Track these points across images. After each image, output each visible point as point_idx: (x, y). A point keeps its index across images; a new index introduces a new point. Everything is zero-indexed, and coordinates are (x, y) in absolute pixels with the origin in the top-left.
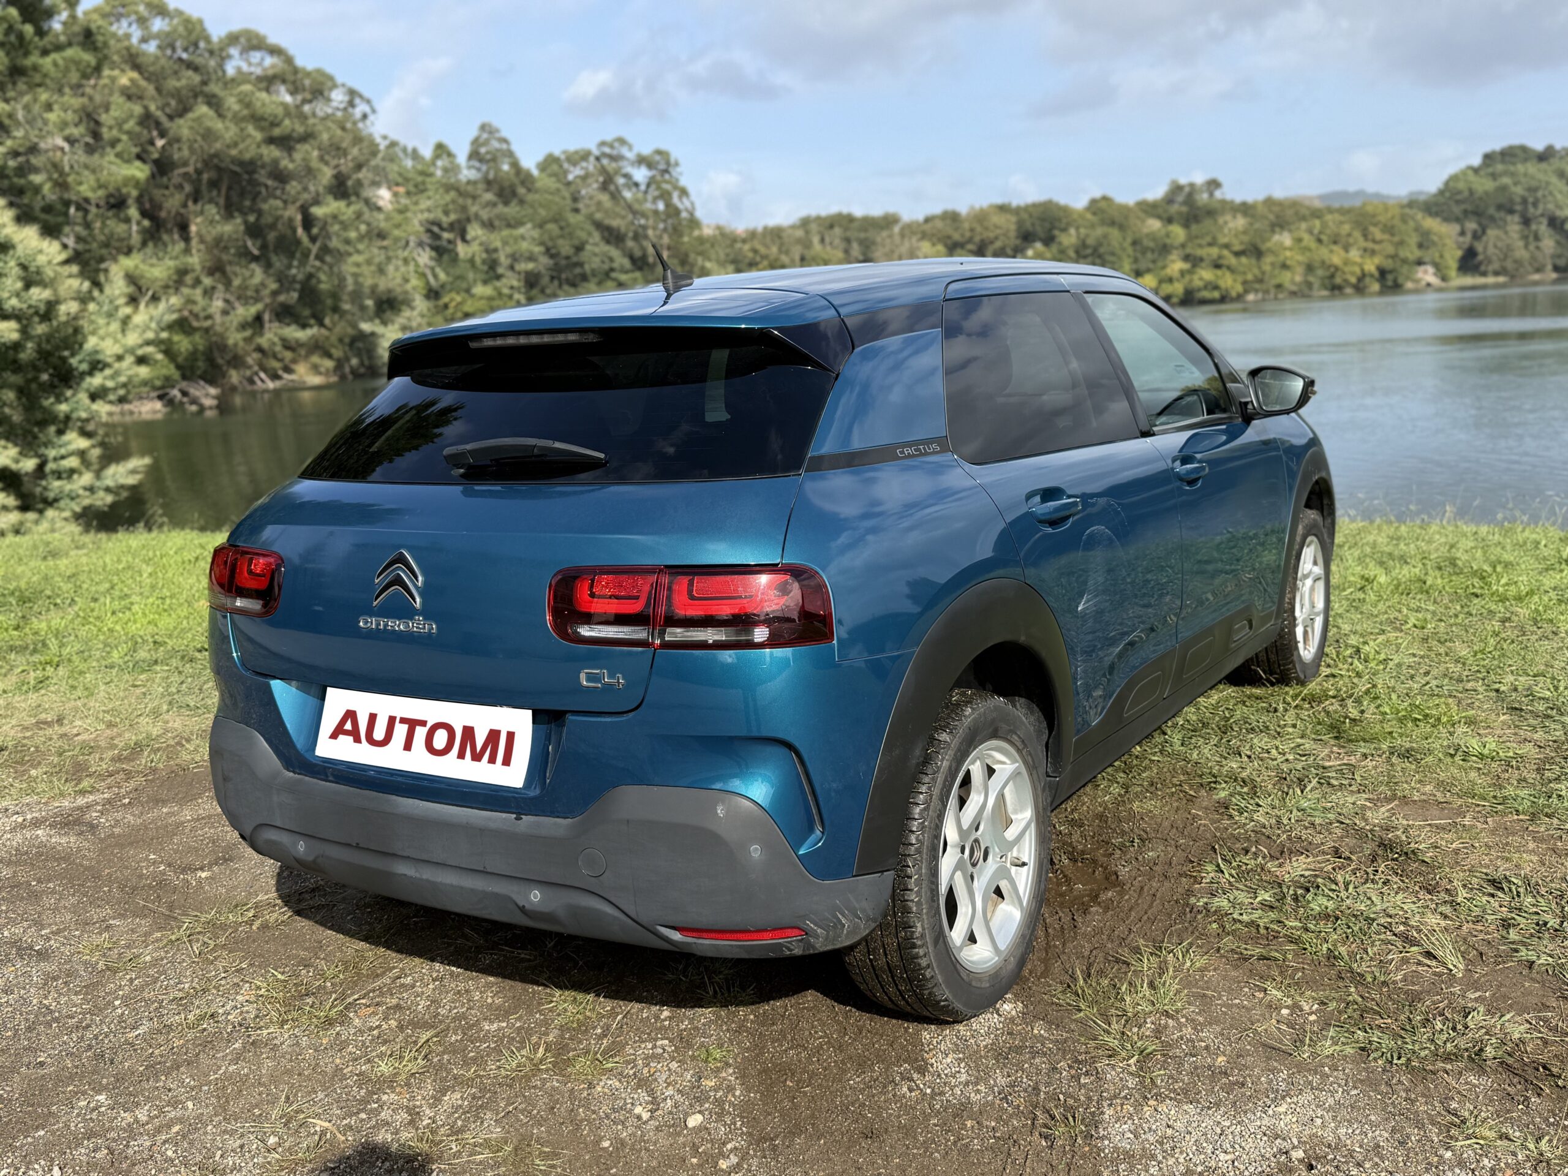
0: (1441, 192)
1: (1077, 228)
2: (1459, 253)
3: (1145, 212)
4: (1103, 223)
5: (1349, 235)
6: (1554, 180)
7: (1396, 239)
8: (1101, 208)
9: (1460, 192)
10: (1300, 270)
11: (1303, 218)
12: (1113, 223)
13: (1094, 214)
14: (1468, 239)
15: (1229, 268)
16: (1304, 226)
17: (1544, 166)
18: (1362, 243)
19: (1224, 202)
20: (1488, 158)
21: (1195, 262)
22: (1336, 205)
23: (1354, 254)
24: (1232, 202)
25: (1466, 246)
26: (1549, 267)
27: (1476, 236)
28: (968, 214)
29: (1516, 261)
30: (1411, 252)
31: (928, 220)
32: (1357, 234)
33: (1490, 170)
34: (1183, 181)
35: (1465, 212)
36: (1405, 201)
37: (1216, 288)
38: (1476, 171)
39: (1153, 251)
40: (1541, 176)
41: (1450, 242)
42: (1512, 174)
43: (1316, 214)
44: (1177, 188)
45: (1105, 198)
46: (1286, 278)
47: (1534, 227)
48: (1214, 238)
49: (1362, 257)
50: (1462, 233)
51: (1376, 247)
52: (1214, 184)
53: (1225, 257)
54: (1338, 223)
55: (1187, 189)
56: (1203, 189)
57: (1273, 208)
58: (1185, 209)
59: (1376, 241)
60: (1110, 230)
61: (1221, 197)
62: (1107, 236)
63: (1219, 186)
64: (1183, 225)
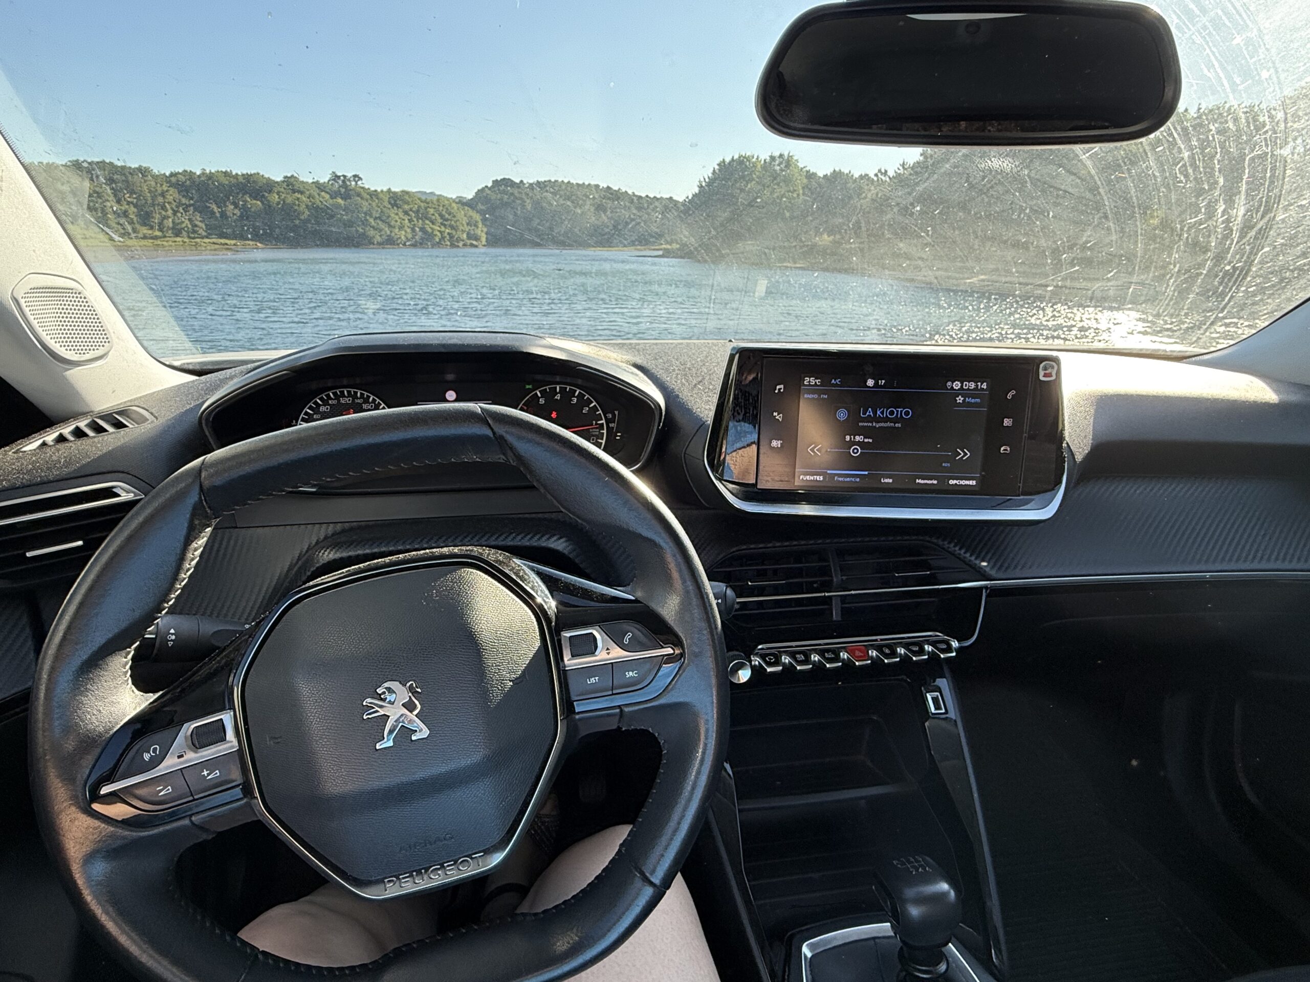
0: (474, 198)
1: (278, 193)
3: (319, 188)
4: (294, 191)
5: (433, 215)
8: (290, 183)
11: (408, 203)
12: (302, 193)
13: (288, 185)
16: (409, 207)
17: (520, 190)
18: (440, 221)
19: (363, 188)
20: (496, 182)
22: (423, 198)
24: (369, 189)
28: (203, 174)
31: (172, 175)
32: (437, 215)
33: (496, 189)
34: (339, 174)
36: (457, 201)
38: (490, 189)
40: (519, 195)
41: (480, 223)
42: (506, 193)
44: (336, 177)
45: (292, 176)
49: (439, 227)
52: (356, 177)
53: (367, 220)
54: (426, 208)
55: (342, 178)
56: (352, 179)
57: (391, 195)
58: (343, 190)
59: (447, 220)
60: (299, 196)
61: (362, 185)
62: (298, 199)
63: (360, 179)
64: (342, 198)
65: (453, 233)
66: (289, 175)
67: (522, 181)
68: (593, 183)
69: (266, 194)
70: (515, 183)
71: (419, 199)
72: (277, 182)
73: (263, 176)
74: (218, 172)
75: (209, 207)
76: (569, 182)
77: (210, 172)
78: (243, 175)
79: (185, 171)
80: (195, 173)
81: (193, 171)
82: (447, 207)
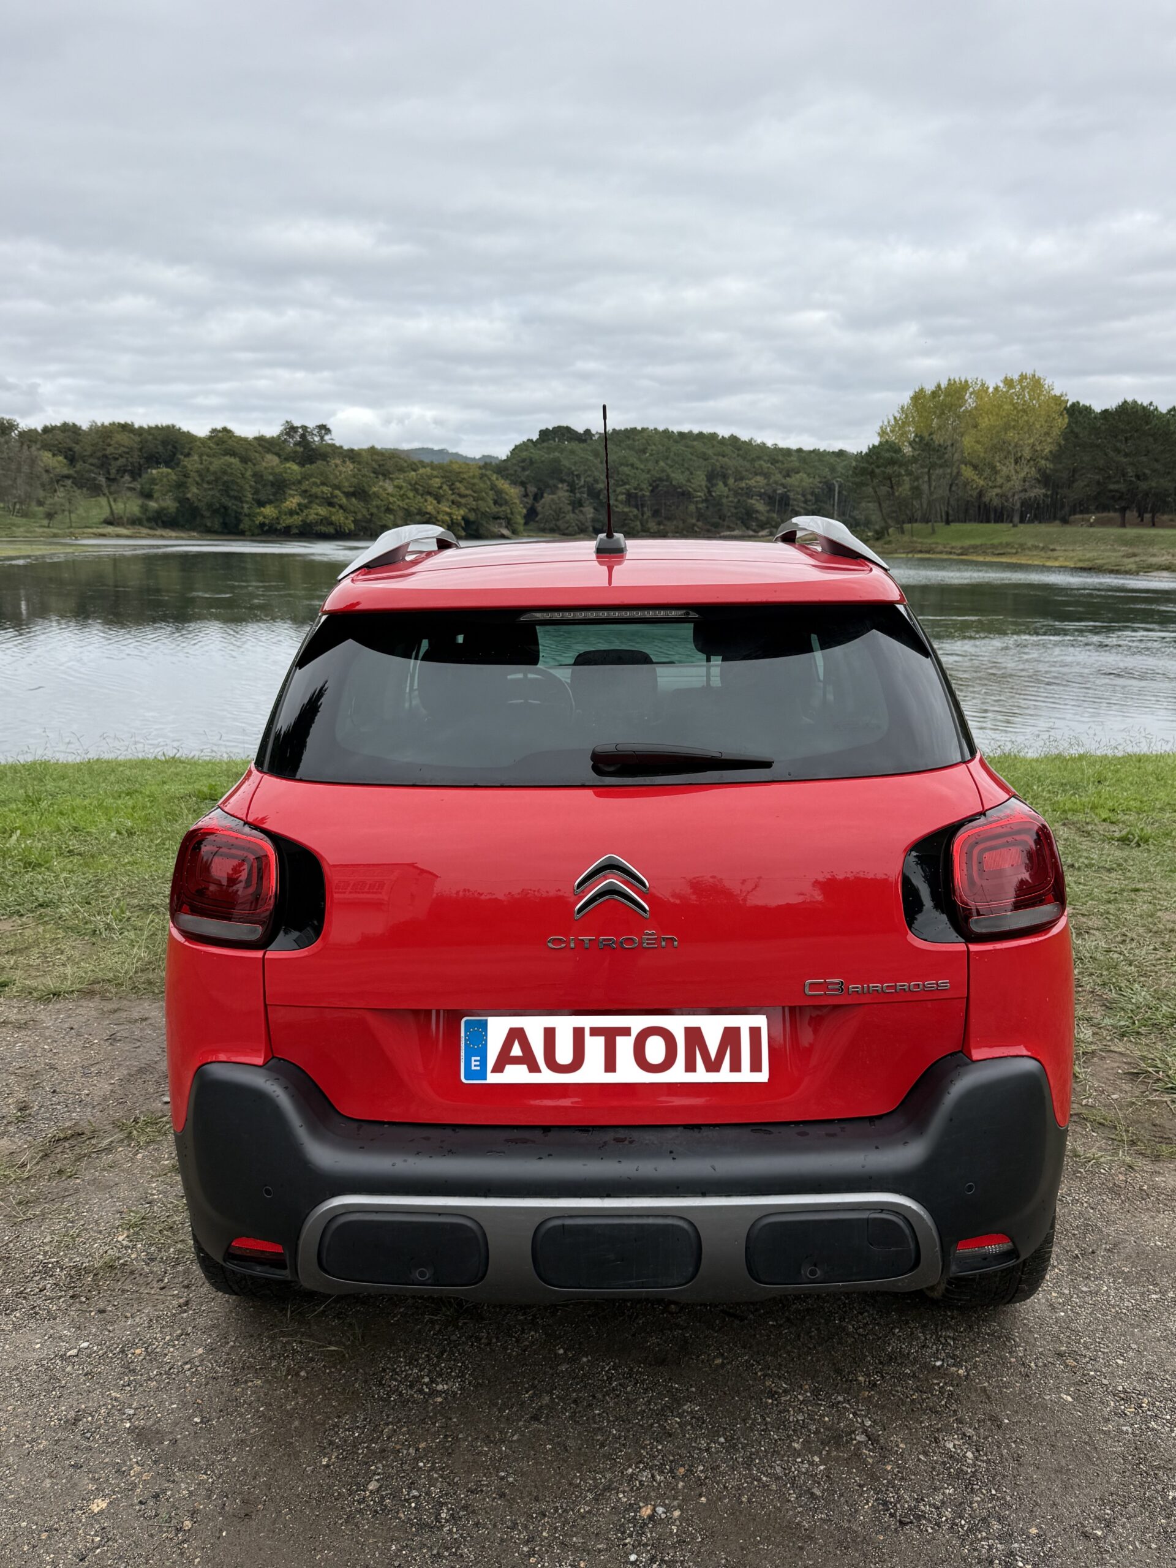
0: (509, 459)
1: (201, 456)
2: (525, 511)
3: (264, 447)
4: (225, 452)
5: (440, 488)
7: (477, 495)
8: (222, 439)
9: (523, 461)
11: (401, 470)
12: (233, 454)
13: (216, 444)
14: (530, 500)
15: (341, 507)
16: (402, 476)
17: (582, 445)
19: (333, 445)
20: (544, 434)
21: (311, 498)
22: (427, 460)
23: (444, 506)
24: (341, 447)
25: (529, 506)
26: (591, 529)
27: (537, 497)
28: (91, 429)
29: (565, 522)
30: (488, 507)
32: (445, 487)
34: (297, 423)
35: (528, 477)
36: (481, 463)
37: (331, 523)
38: (534, 444)
39: (273, 485)
40: (581, 454)
41: (517, 500)
42: (562, 451)
43: (412, 466)
44: (291, 429)
45: (225, 430)
47: (578, 495)
48: (327, 477)
49: (450, 507)
50: (526, 495)
51: (463, 501)
52: (324, 429)
53: (336, 497)
54: (430, 477)
55: (300, 430)
56: (315, 432)
57: (376, 457)
58: (300, 449)
59: (461, 496)
60: (232, 460)
61: (330, 442)
62: (229, 465)
63: (328, 431)
64: (299, 464)
65: (472, 517)
66: (219, 427)
67: (588, 432)
68: (707, 429)
69: (182, 457)
70: (576, 432)
71: (421, 462)
72: (200, 439)
73: (180, 429)
74: (114, 424)
75: (95, 479)
76: (666, 431)
77: (103, 425)
78: (150, 428)
79: (65, 425)
80: (80, 428)
81: (78, 423)
82: (465, 476)
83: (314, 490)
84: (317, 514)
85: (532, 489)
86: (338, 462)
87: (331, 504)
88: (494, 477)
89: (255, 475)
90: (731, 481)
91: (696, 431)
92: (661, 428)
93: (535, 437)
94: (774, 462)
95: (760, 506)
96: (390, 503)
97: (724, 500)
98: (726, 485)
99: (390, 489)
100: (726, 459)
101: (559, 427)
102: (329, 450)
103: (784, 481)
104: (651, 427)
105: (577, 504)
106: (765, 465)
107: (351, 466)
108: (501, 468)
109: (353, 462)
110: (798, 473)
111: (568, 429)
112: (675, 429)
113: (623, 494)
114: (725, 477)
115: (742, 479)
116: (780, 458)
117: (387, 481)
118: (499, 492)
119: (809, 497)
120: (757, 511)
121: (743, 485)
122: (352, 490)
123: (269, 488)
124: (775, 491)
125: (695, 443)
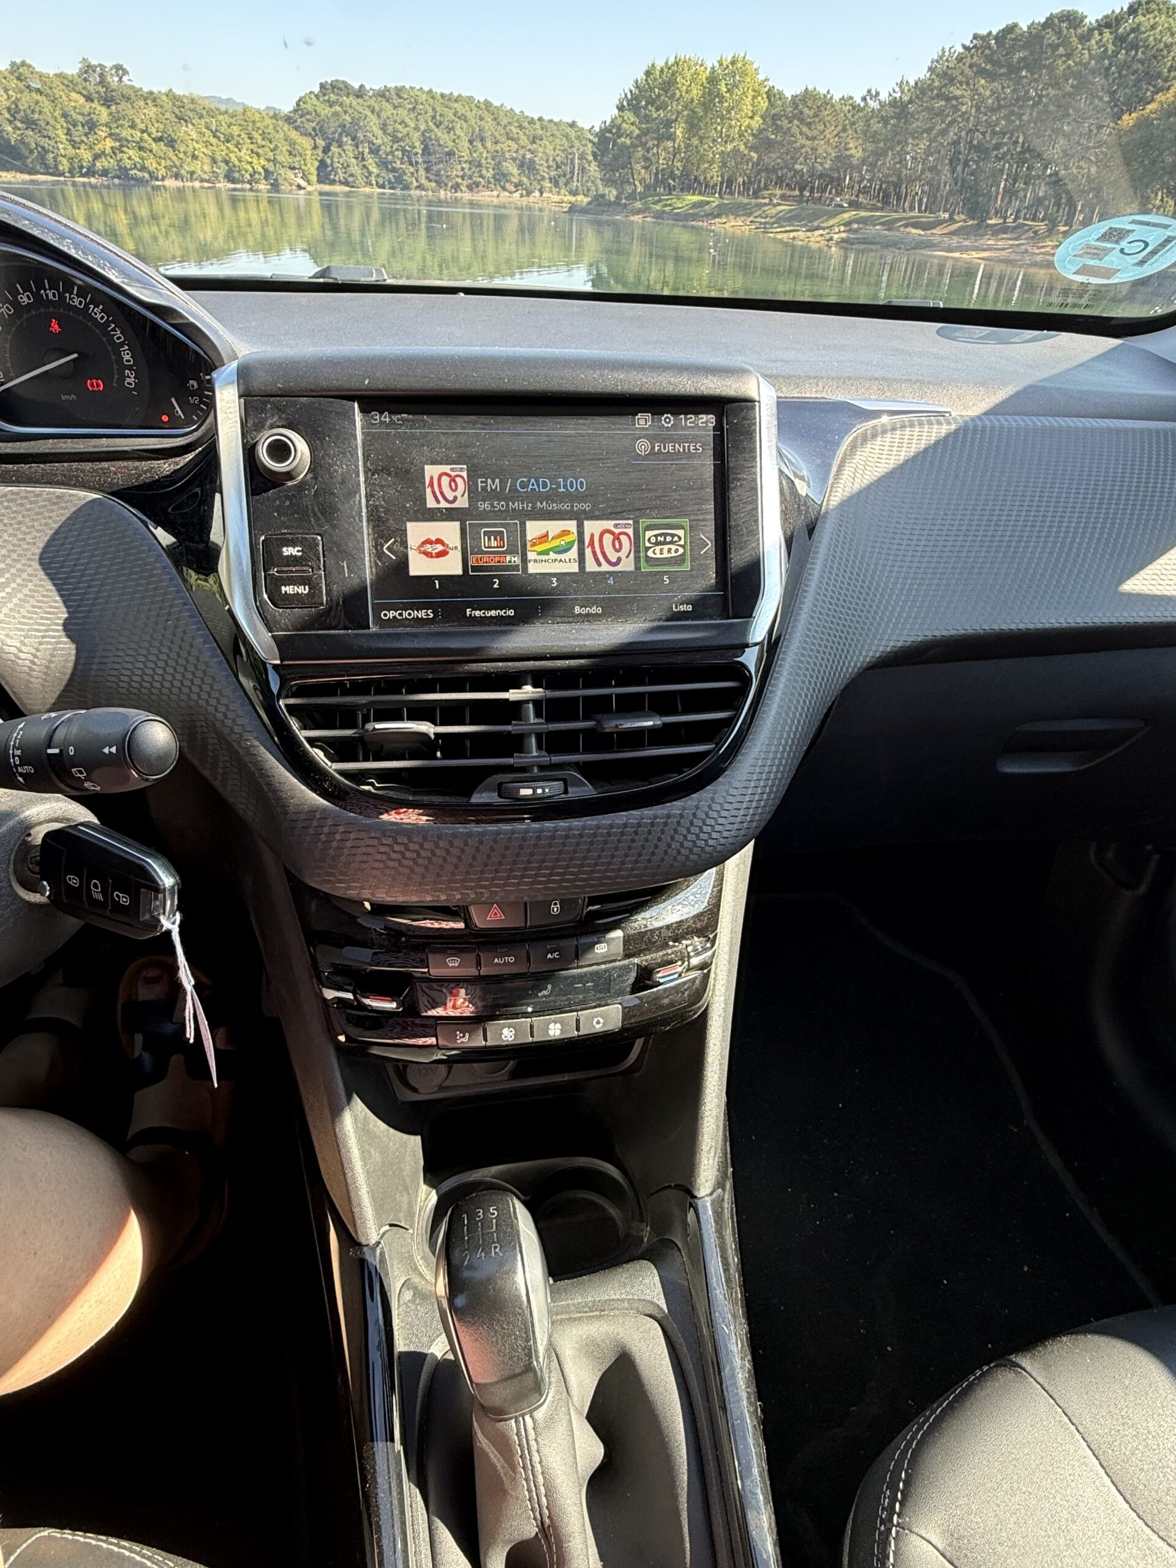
0: (295, 111)
2: (317, 164)
3: (66, 85)
4: (29, 89)
6: (369, 114)
7: (272, 146)
8: (22, 74)
9: (309, 113)
10: (207, 160)
11: (201, 115)
12: (41, 92)
13: (18, 79)
14: (319, 152)
15: (151, 151)
16: (203, 121)
17: (360, 100)
18: (249, 145)
19: (133, 87)
20: (324, 87)
21: (123, 143)
23: (244, 154)
24: (141, 90)
25: (319, 158)
26: (374, 182)
27: (326, 150)
29: (352, 175)
30: (283, 158)
33: (326, 98)
34: (93, 62)
35: (314, 129)
36: (272, 114)
37: (143, 168)
38: (317, 96)
39: (83, 126)
40: (360, 109)
41: (309, 152)
42: (341, 105)
43: (211, 113)
44: (89, 68)
45: (22, 63)
46: (196, 166)
47: (361, 150)
48: (133, 122)
50: (315, 147)
51: (260, 151)
52: (120, 69)
53: (145, 141)
54: (228, 125)
55: (98, 69)
56: (113, 72)
57: (175, 100)
58: (103, 90)
61: (129, 83)
63: (126, 72)
64: (104, 105)
65: (270, 166)
66: (17, 61)
67: (362, 87)
68: (465, 92)
70: (353, 87)
71: (218, 110)
82: (258, 125)
83: (125, 133)
84: (129, 158)
85: (321, 143)
86: (142, 103)
87: (141, 148)
88: (286, 127)
89: (65, 115)
90: (489, 144)
91: (456, 94)
92: (426, 89)
93: (317, 90)
94: (521, 127)
95: (512, 168)
96: (195, 149)
97: (483, 161)
98: (485, 148)
99: (194, 136)
100: (483, 123)
101: (337, 81)
102: (131, 92)
103: (530, 147)
104: (418, 87)
105: (360, 157)
106: (515, 130)
107: (155, 109)
108: (288, 119)
109: (156, 106)
110: (541, 139)
111: (347, 86)
112: (438, 90)
113: (397, 150)
114: (482, 140)
115: (496, 143)
116: (526, 124)
117: (190, 125)
118: (292, 143)
119: (551, 163)
120: (511, 174)
121: (498, 148)
122: (160, 134)
123: (80, 128)
124: (524, 156)
125: (456, 105)
